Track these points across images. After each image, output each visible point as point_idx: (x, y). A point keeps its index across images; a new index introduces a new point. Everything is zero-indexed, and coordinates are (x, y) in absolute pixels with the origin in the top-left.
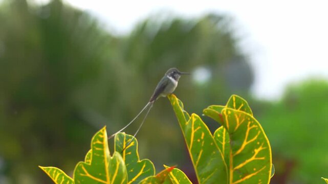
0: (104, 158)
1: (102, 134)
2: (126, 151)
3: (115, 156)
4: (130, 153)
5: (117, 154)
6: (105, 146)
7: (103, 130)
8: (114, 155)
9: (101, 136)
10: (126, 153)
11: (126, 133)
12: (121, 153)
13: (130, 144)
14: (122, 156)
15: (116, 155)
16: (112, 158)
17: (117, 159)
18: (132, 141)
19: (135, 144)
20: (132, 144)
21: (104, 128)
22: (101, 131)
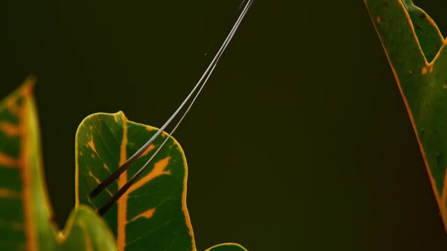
0: (22, 237)
1: (15, 120)
2: (130, 201)
3: (76, 229)
4: (148, 214)
5: (85, 216)
6: (27, 175)
7: (20, 102)
8: (70, 223)
9: (9, 130)
10: (130, 214)
11: (129, 117)
12: (107, 211)
13: (150, 168)
14: (113, 227)
15: (82, 223)
16: (61, 236)
17: (87, 240)
18: (160, 156)
19: (175, 166)
20: (160, 169)
21: (25, 91)
22: (10, 102)
